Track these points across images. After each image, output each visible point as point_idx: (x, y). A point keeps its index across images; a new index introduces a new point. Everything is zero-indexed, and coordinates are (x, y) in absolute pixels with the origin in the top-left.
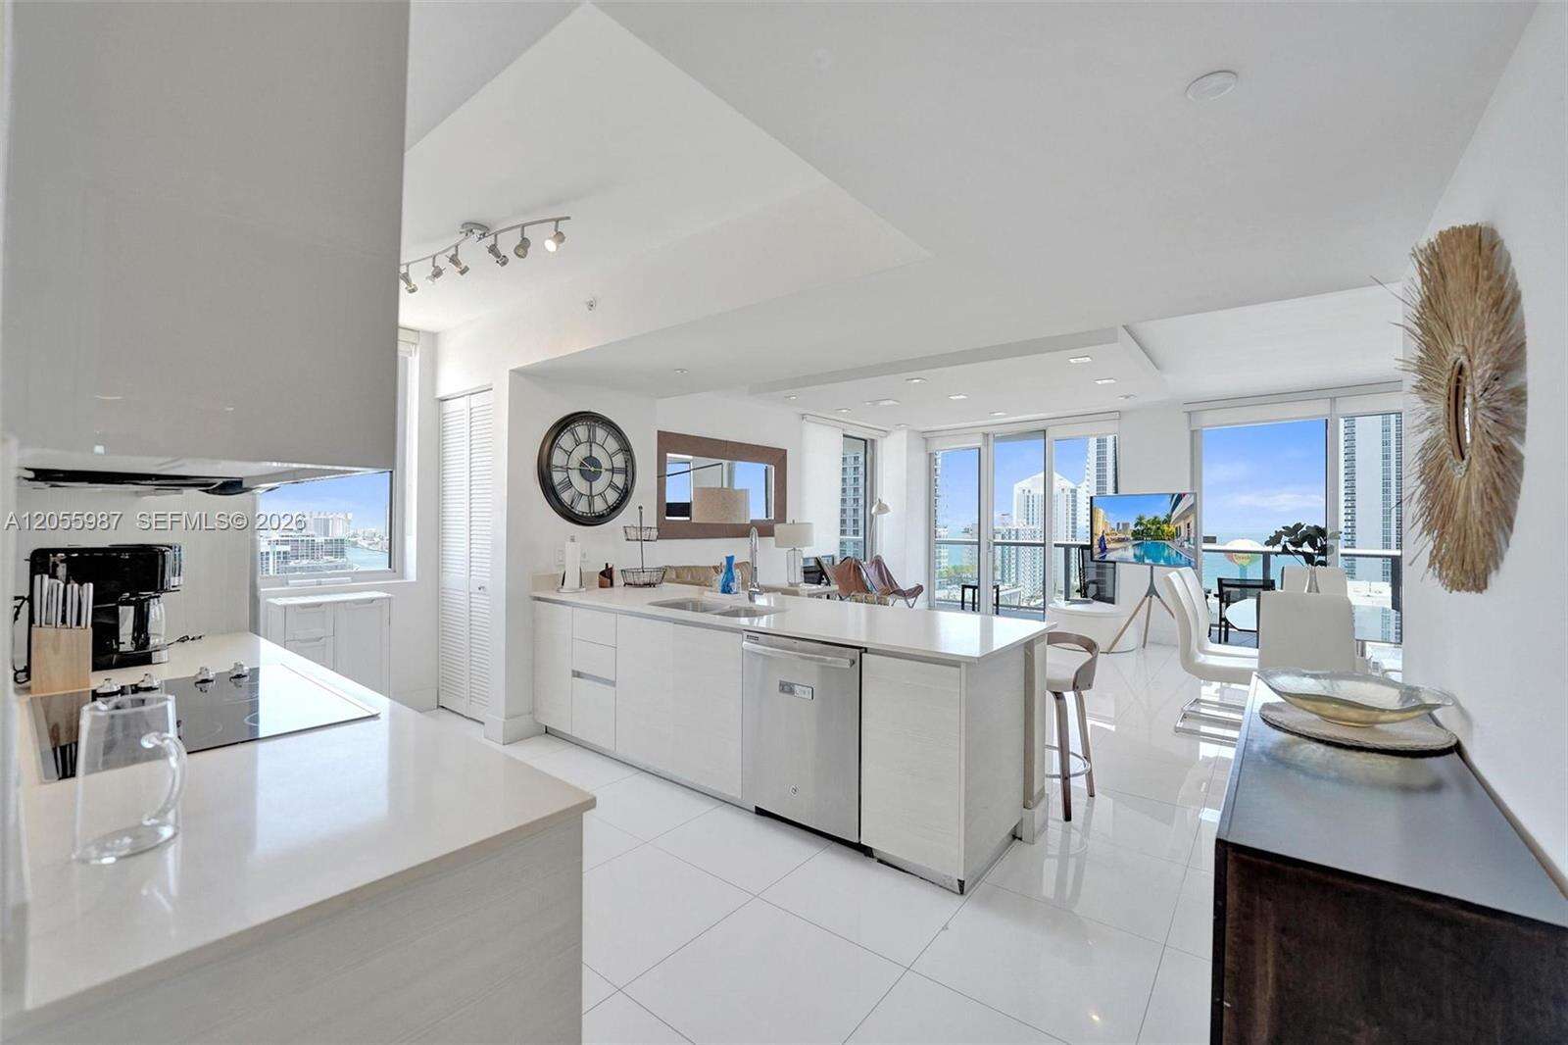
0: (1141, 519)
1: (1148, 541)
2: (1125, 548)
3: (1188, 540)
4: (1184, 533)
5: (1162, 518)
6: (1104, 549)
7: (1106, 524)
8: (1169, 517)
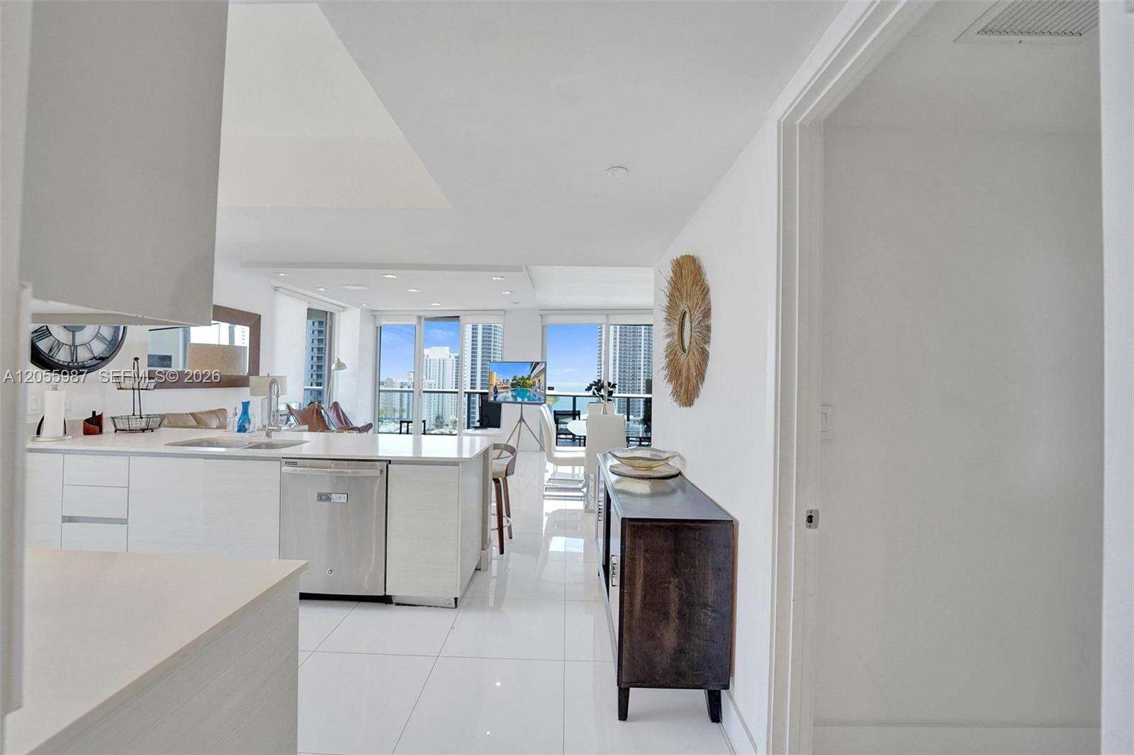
0: (515, 377)
1: (519, 388)
2: (507, 392)
3: (539, 388)
4: (537, 384)
5: (526, 377)
6: (496, 392)
7: (497, 380)
8: (530, 376)
